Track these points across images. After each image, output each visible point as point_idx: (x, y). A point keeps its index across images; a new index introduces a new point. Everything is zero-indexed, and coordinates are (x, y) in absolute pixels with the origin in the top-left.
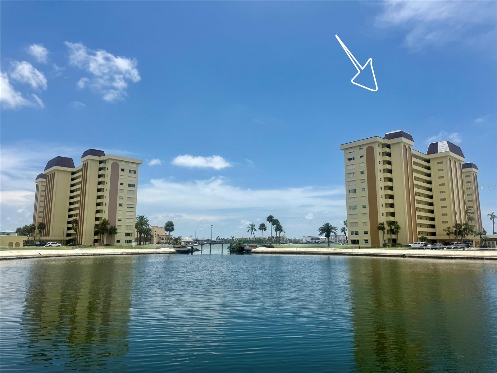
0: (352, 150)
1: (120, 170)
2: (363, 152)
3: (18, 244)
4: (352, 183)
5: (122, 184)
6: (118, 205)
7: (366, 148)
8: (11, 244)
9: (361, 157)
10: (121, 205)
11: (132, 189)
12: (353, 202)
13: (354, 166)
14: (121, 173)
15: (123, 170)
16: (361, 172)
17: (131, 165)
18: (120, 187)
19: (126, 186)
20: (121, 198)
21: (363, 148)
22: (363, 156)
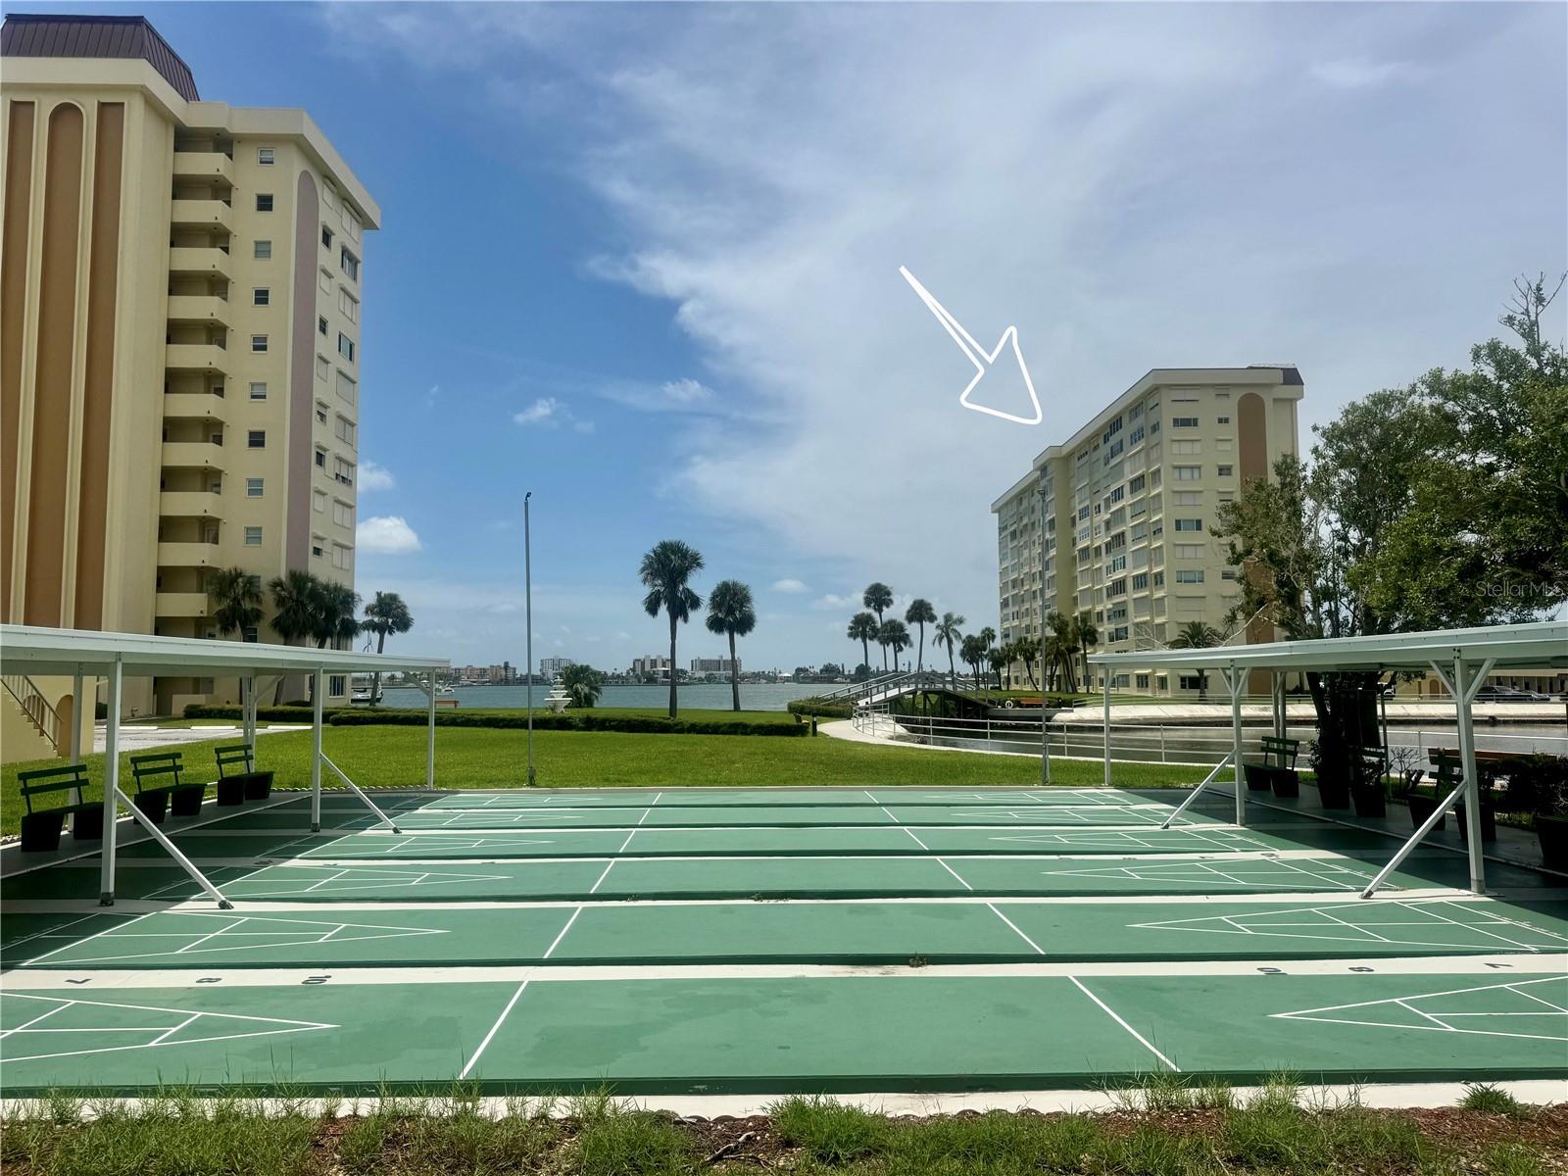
0: (1190, 395)
2: (1230, 407)
4: (1187, 500)
7: (1241, 395)
9: (1220, 421)
12: (1189, 559)
13: (1197, 446)
16: (1220, 470)
21: (1227, 395)
22: (1226, 421)
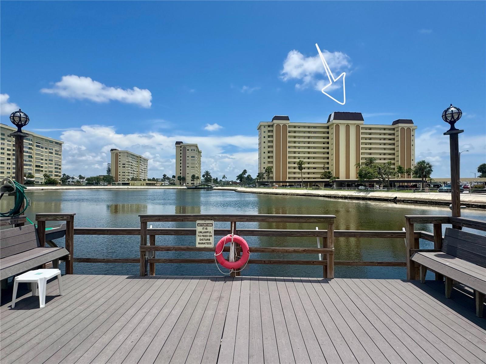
1: (187, 150)
3: (144, 184)
5: (188, 157)
6: (187, 167)
8: (141, 184)
10: (188, 167)
11: (193, 158)
14: (187, 151)
15: (188, 150)
17: (192, 147)
18: (187, 158)
19: (190, 158)
20: (188, 163)
